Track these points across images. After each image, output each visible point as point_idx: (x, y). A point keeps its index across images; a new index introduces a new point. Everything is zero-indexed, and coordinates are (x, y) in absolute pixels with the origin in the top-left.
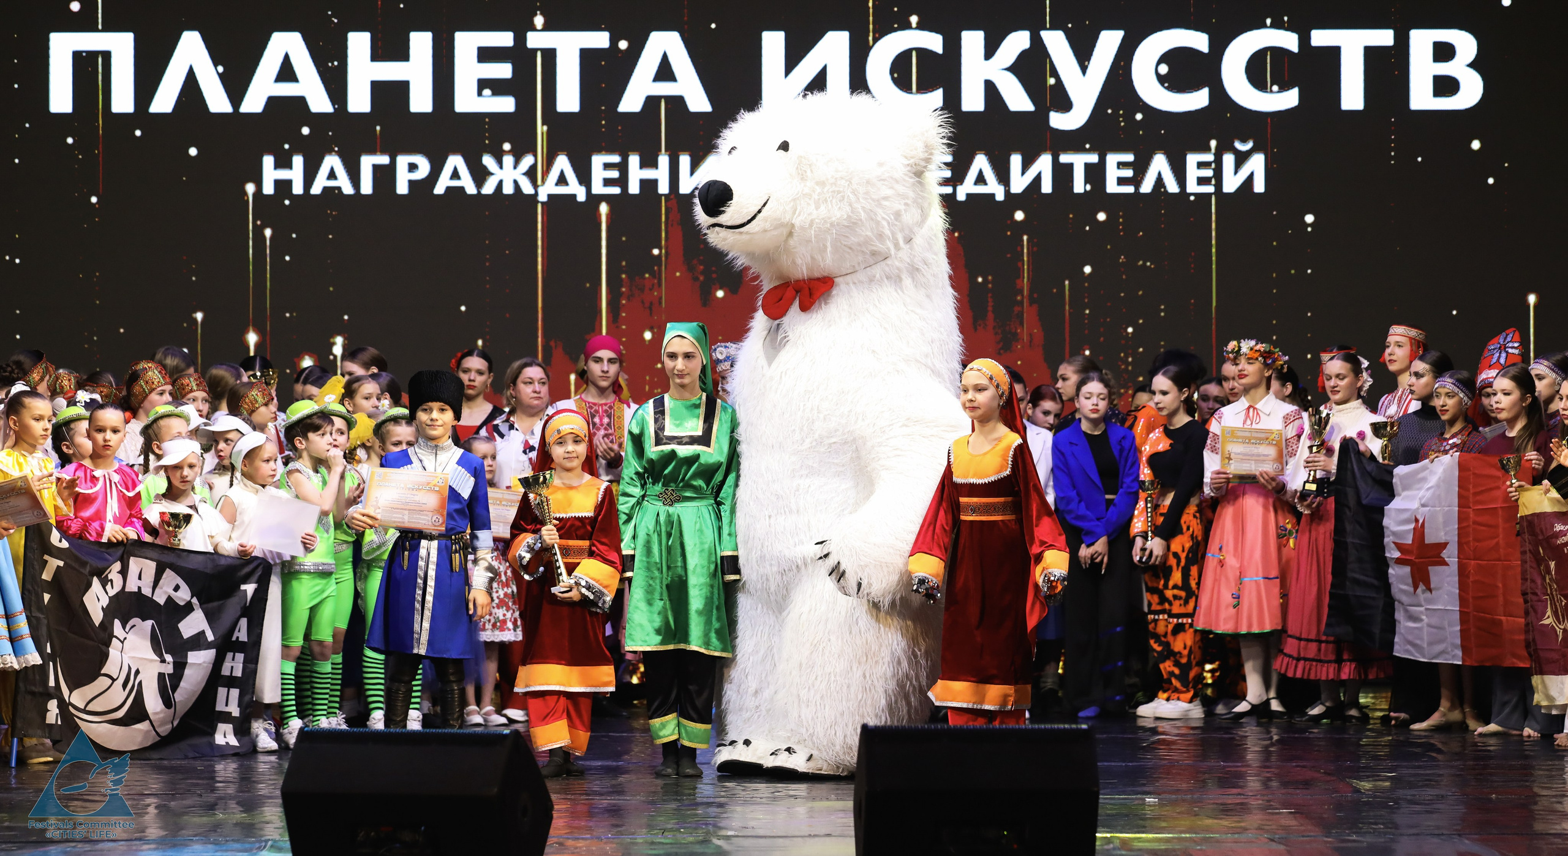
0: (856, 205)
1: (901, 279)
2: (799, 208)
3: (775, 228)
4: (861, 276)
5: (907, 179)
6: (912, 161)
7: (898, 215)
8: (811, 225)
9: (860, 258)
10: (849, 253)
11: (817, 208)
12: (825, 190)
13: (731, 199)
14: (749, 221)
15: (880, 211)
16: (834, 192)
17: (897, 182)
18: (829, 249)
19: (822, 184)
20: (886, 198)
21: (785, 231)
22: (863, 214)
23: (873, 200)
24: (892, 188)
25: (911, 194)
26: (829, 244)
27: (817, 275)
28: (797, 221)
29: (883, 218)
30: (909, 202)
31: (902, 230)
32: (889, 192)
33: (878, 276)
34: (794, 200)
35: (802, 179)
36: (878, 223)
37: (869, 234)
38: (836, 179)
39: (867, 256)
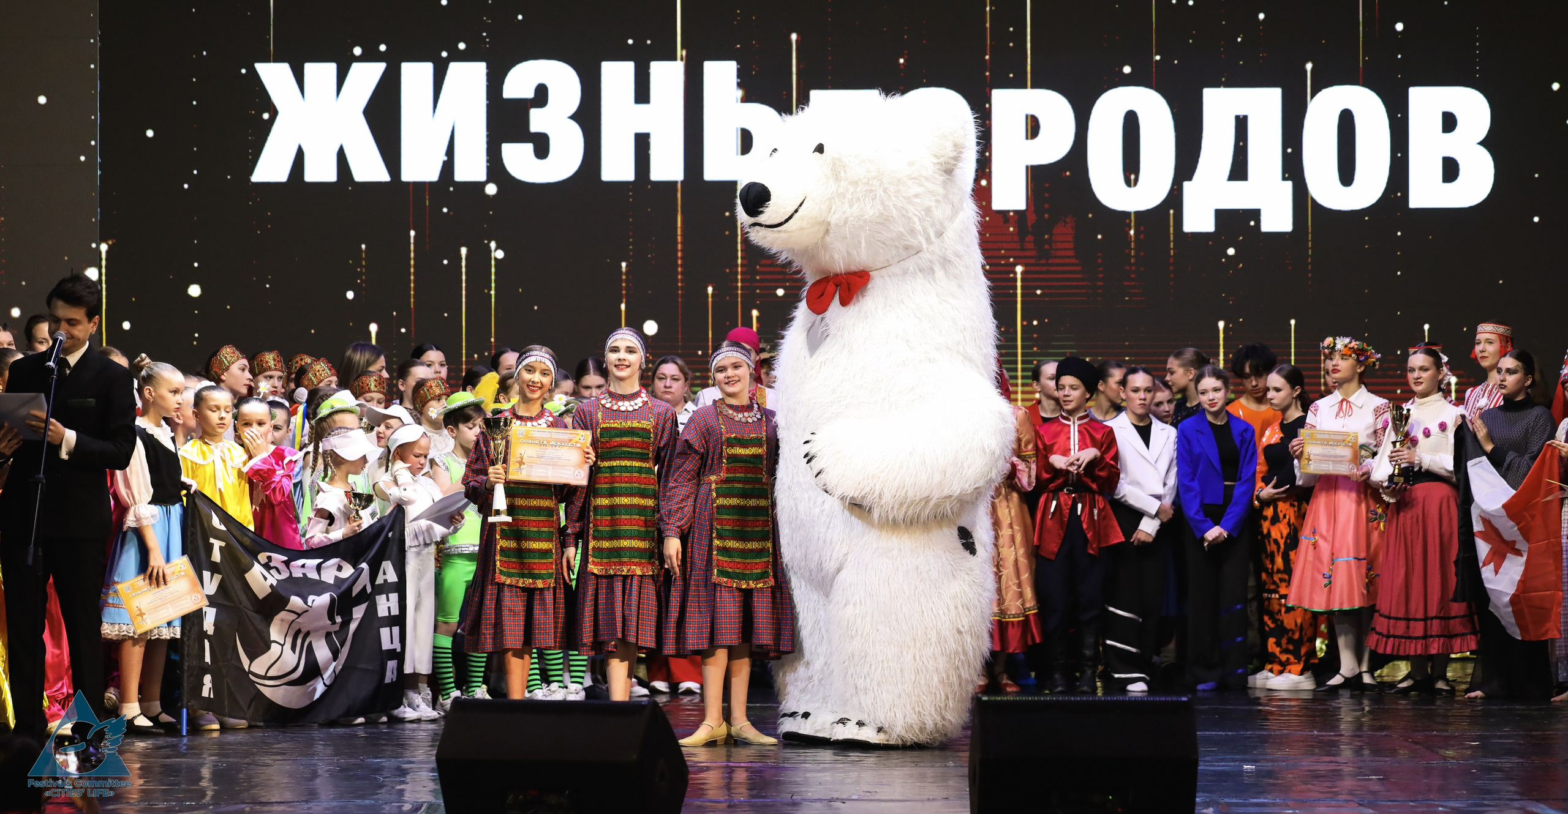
0: (887, 203)
1: (933, 271)
2: (834, 207)
3: (812, 226)
4: (896, 269)
5: (937, 176)
6: (942, 160)
7: (928, 210)
8: (846, 222)
9: (894, 253)
10: (882, 248)
11: (851, 207)
12: (858, 190)
13: (769, 200)
14: (787, 221)
15: (910, 208)
16: (867, 191)
17: (927, 179)
18: (863, 245)
19: (856, 183)
20: (916, 196)
21: (823, 229)
22: (894, 211)
23: (904, 197)
24: (922, 185)
25: (941, 191)
26: (863, 241)
27: (853, 268)
28: (833, 219)
29: (915, 215)
30: (939, 198)
31: (933, 225)
32: (920, 190)
33: (911, 268)
34: (829, 199)
35: (836, 179)
36: (909, 218)
37: (902, 230)
38: (868, 179)
39: (901, 251)
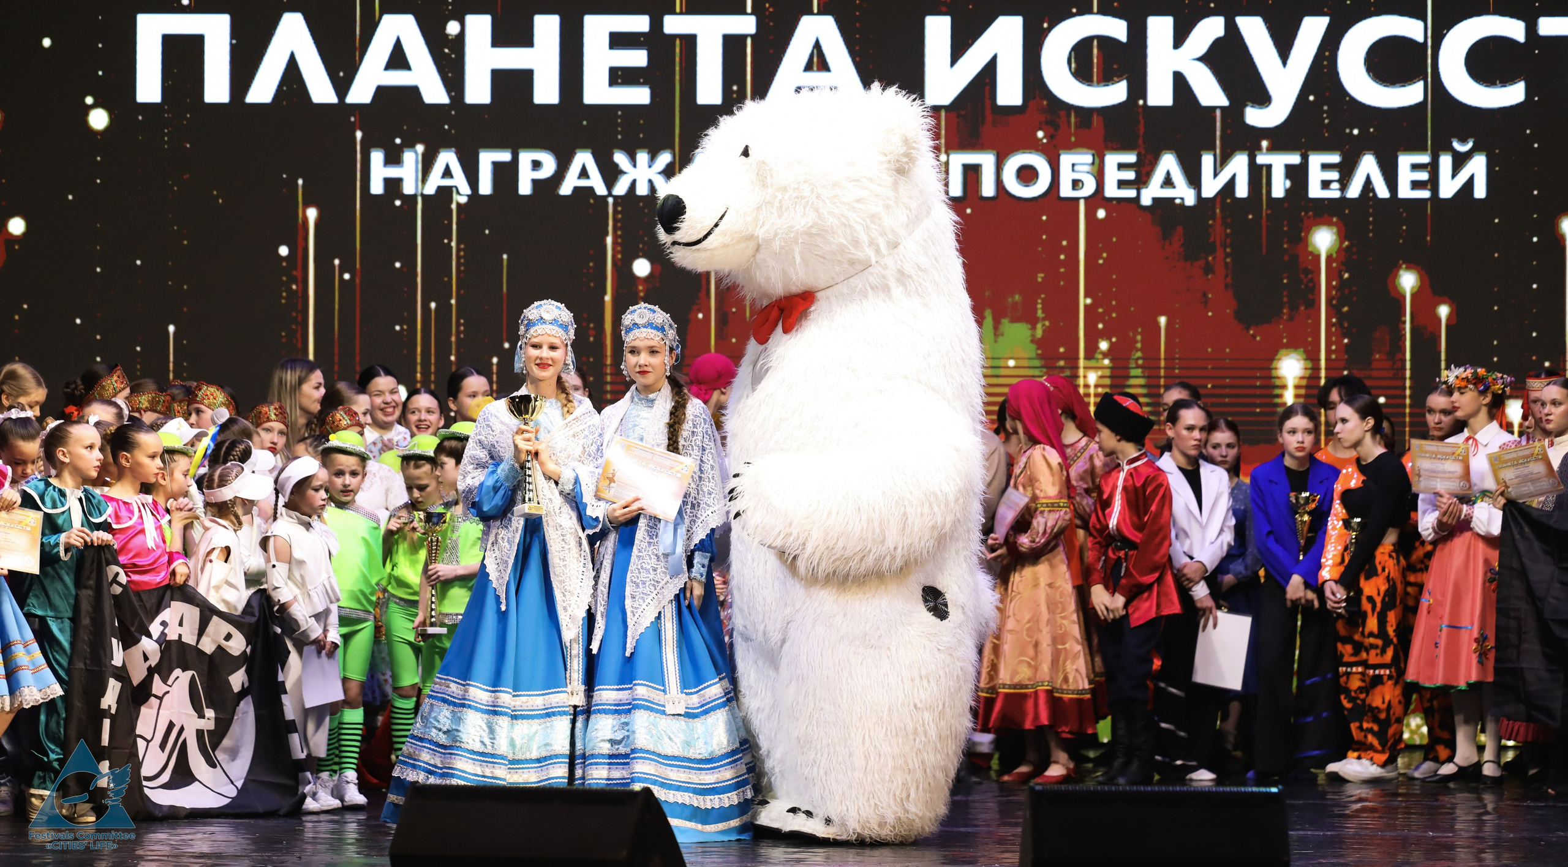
0: (822, 210)
1: (889, 289)
3: (738, 242)
7: (875, 218)
8: (776, 235)
9: (837, 269)
12: (786, 196)
13: (684, 214)
14: (706, 237)
15: (852, 215)
17: (872, 180)
18: (798, 260)
19: (784, 190)
21: (752, 245)
23: (843, 203)
26: (798, 257)
28: (762, 232)
29: (857, 223)
30: (890, 203)
31: (883, 234)
33: (861, 287)
34: (758, 208)
35: (763, 185)
36: (852, 228)
37: (843, 240)
38: (799, 183)
39: (846, 265)
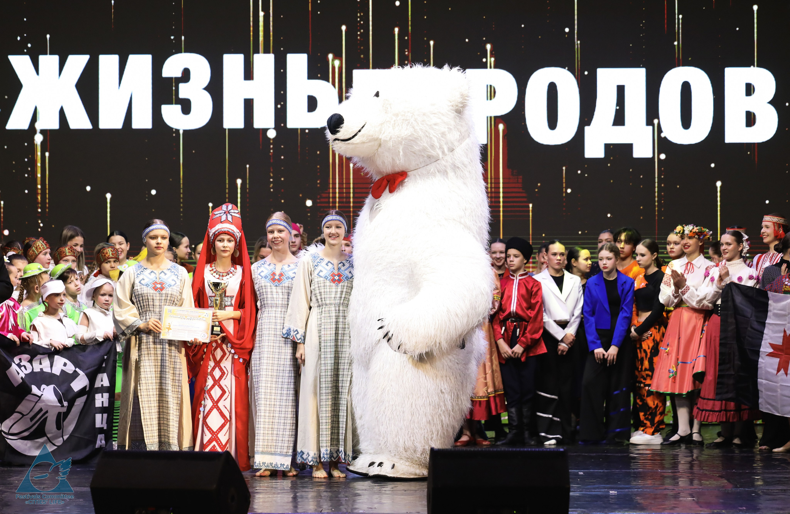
0: (416, 128)
1: (447, 173)
2: (383, 129)
3: (370, 141)
4: (423, 171)
5: (450, 113)
7: (443, 134)
8: (391, 138)
9: (422, 160)
10: (414, 156)
11: (394, 129)
12: (398, 118)
13: (343, 123)
14: (353, 137)
15: (432, 132)
16: (404, 119)
17: (443, 115)
18: (401, 153)
19: (397, 115)
20: (436, 124)
21: (376, 143)
22: (421, 133)
23: (427, 125)
24: (440, 118)
25: (453, 123)
26: (401, 150)
27: (397, 169)
28: (383, 137)
29: (434, 136)
30: (451, 127)
31: (447, 143)
32: (438, 121)
33: (433, 170)
34: (382, 124)
35: (386, 112)
36: (431, 138)
37: (425, 145)
39: (426, 158)
